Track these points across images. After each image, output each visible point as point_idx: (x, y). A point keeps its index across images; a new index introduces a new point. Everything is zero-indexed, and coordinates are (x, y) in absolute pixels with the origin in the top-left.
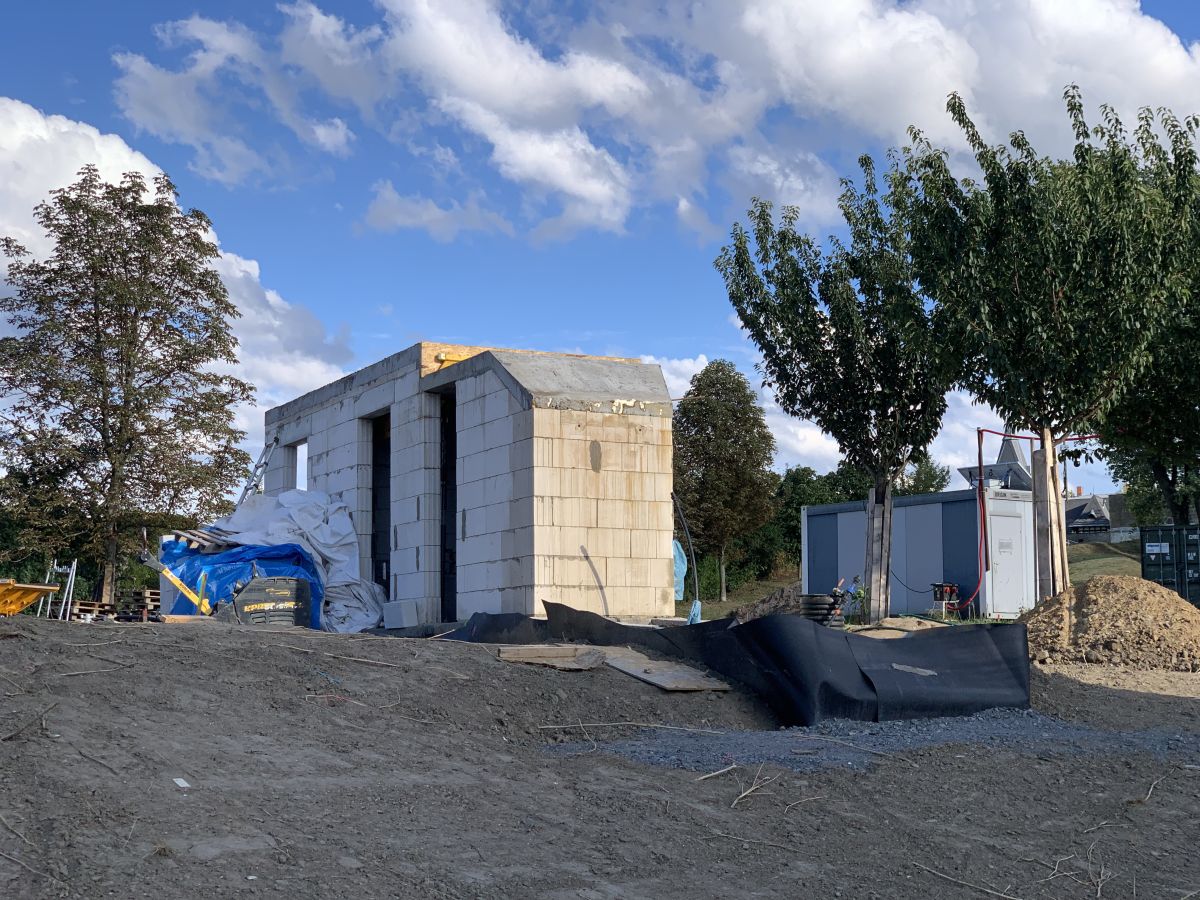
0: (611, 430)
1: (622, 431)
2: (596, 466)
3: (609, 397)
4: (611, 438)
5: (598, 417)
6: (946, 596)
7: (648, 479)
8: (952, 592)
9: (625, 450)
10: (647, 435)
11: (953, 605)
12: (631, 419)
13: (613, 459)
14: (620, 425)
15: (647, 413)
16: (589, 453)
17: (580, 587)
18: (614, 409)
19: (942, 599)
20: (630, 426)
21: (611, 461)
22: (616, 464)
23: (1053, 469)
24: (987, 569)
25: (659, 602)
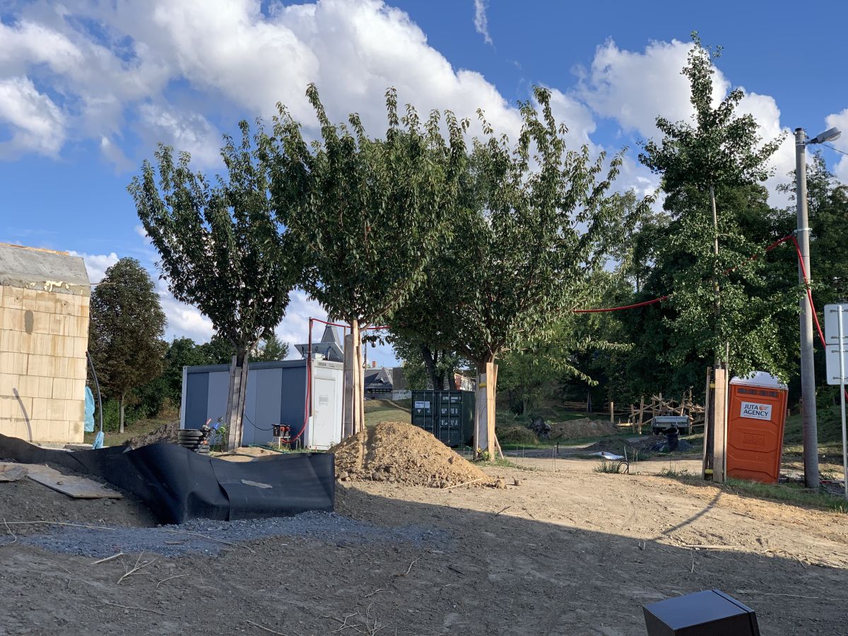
0: (42, 303)
1: (51, 304)
2: (29, 329)
3: (42, 279)
4: (42, 309)
5: (33, 293)
6: (282, 433)
7: (69, 342)
8: (286, 430)
9: (52, 319)
10: (70, 309)
11: (286, 439)
12: (58, 296)
13: (43, 324)
14: (49, 300)
15: (71, 292)
16: (24, 319)
17: (11, 419)
18: (46, 288)
19: (279, 435)
20: (57, 301)
21: (40, 326)
22: (45, 329)
23: (358, 348)
24: (310, 416)
25: (72, 432)
